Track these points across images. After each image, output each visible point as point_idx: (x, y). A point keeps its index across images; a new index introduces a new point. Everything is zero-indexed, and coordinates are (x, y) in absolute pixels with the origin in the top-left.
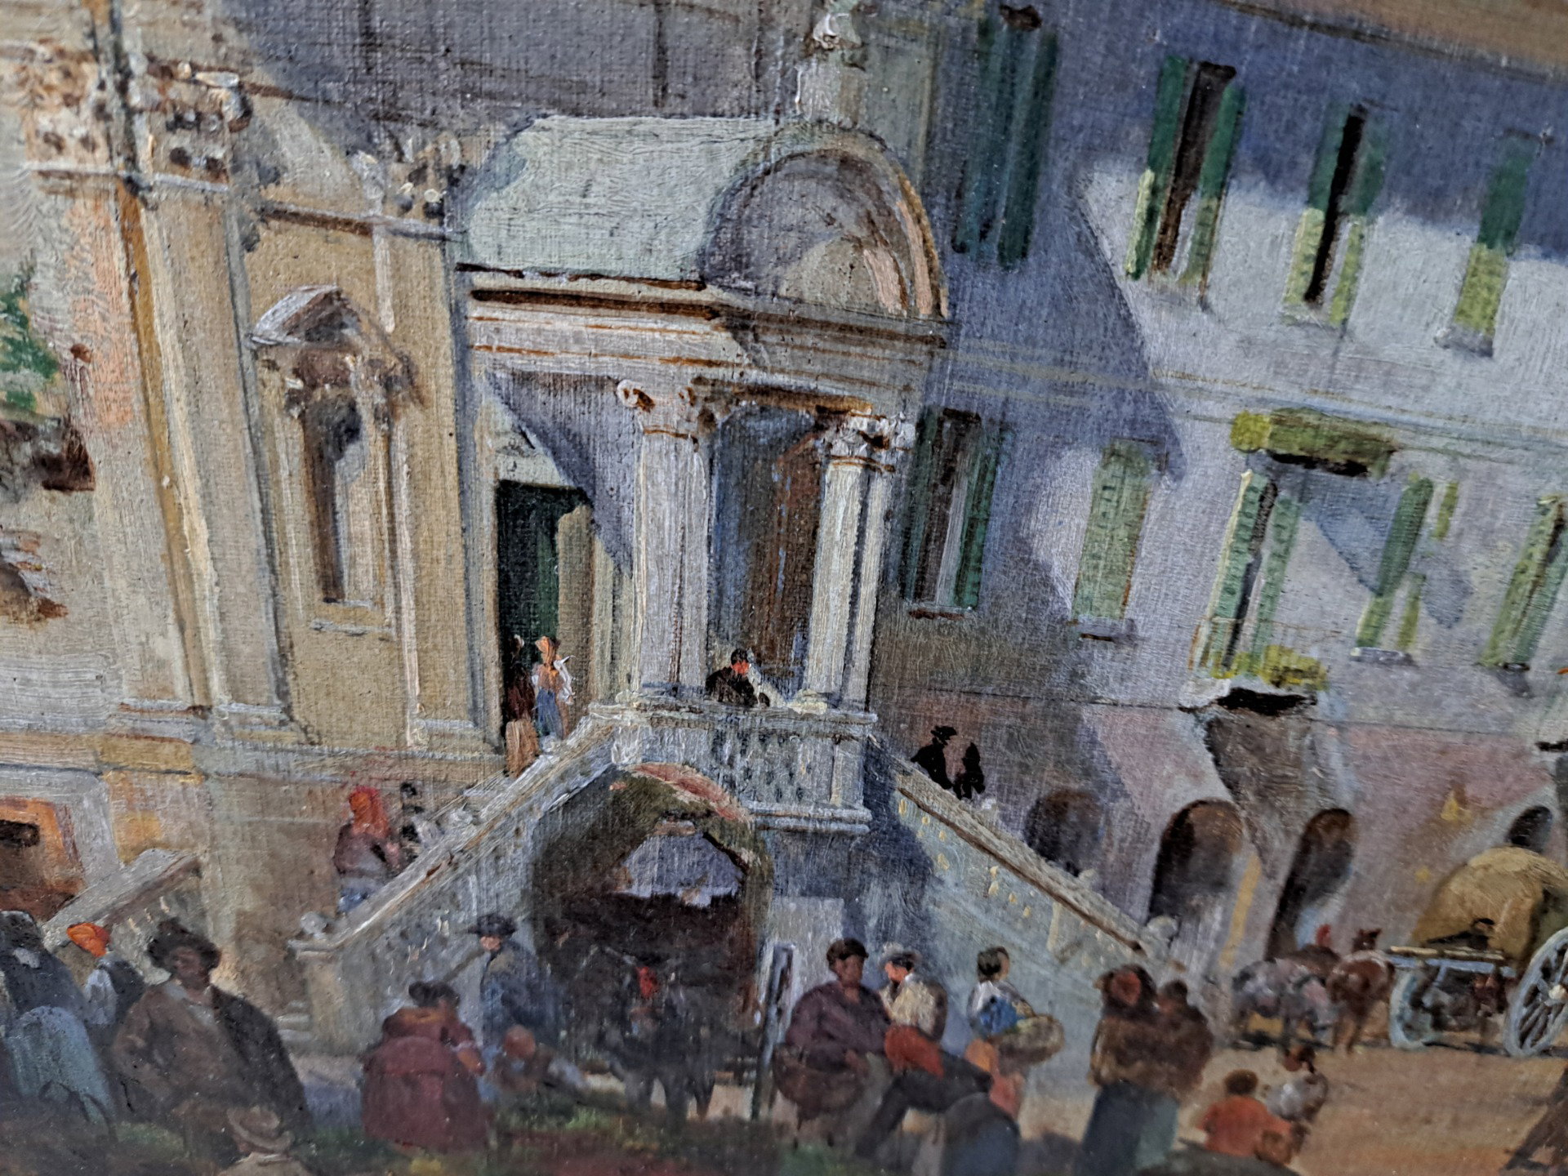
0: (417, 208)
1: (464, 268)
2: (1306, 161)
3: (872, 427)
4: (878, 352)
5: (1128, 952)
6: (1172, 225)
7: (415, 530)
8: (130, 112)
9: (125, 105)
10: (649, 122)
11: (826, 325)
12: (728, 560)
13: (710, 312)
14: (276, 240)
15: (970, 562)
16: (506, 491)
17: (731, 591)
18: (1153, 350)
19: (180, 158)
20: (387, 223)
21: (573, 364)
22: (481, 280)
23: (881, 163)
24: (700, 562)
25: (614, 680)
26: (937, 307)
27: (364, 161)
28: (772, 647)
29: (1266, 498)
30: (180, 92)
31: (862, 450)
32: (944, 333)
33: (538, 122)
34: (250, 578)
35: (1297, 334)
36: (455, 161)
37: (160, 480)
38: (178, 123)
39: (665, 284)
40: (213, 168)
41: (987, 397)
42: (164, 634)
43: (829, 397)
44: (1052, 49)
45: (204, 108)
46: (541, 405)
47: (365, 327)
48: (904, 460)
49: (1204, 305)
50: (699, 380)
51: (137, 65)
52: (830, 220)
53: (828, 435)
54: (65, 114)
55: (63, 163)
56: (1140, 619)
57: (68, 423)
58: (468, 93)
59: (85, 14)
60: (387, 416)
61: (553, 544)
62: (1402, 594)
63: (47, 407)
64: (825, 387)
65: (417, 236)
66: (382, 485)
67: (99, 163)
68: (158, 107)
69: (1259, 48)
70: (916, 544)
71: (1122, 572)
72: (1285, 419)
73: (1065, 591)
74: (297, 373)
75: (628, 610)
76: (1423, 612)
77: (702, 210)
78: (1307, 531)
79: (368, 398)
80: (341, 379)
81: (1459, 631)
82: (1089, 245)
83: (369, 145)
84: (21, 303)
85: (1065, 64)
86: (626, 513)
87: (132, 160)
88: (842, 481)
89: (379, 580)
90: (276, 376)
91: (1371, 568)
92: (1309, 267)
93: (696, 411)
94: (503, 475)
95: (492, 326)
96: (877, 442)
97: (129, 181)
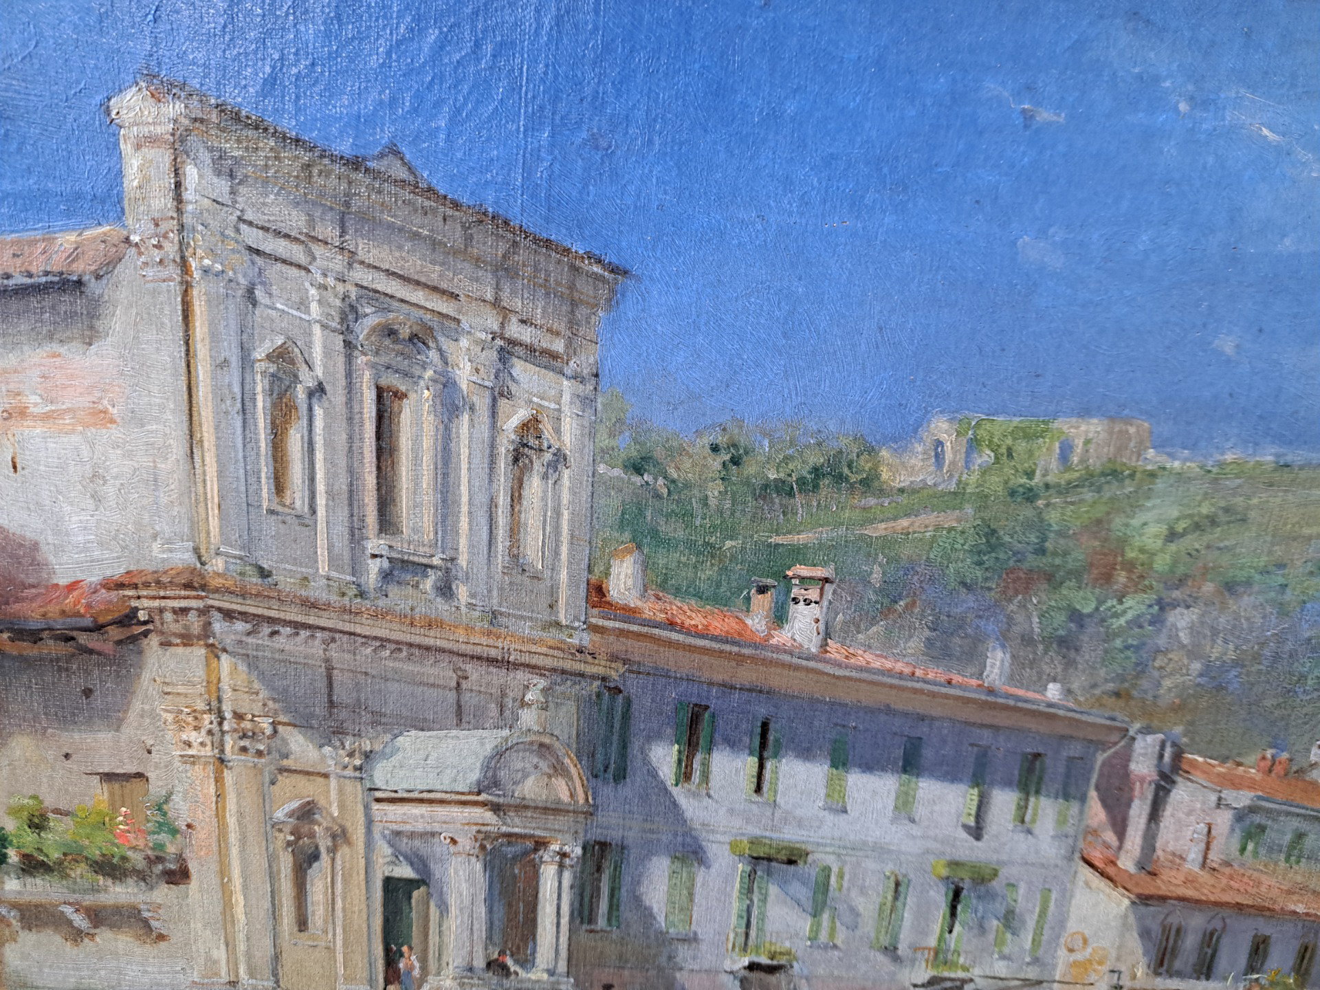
0: (350, 767)
1: (370, 789)
2: (746, 740)
3: (561, 849)
4: (562, 818)
6: (689, 765)
7: (344, 899)
8: (223, 733)
9: (221, 730)
10: (454, 732)
11: (536, 808)
12: (495, 909)
13: (484, 804)
14: (284, 781)
15: (613, 906)
16: (388, 882)
17: (496, 923)
18: (688, 814)
19: (244, 750)
20: (337, 774)
21: (420, 827)
22: (378, 794)
23: (557, 745)
24: (482, 910)
25: (440, 965)
26: (587, 800)
27: (327, 750)
28: (518, 948)
29: (752, 875)
30: (247, 725)
31: (557, 858)
32: (591, 810)
33: (406, 733)
34: (263, 922)
35: (754, 807)
36: (368, 748)
37: (223, 879)
38: (244, 736)
39: (463, 794)
40: (259, 753)
41: (614, 835)
42: (218, 948)
43: (540, 837)
44: (628, 703)
45: (257, 731)
46: (405, 845)
47: (324, 815)
48: (577, 862)
49: (709, 796)
50: (479, 832)
51: (228, 715)
52: (536, 767)
53: (541, 853)
54: (194, 734)
55: (190, 752)
56: (699, 931)
57: (181, 856)
58: (375, 724)
59: (206, 696)
60: (333, 850)
61: (410, 903)
62: (826, 916)
63: (171, 849)
64: (538, 833)
65: (350, 778)
66: (329, 880)
67: (208, 751)
68: (235, 730)
69: (718, 698)
70: (586, 899)
71: (687, 910)
72: (754, 841)
73: (661, 919)
74: (292, 833)
75: (446, 933)
76: (838, 924)
77: (478, 765)
78: (773, 890)
79: (324, 843)
80: (312, 835)
81: (858, 933)
82: (653, 773)
83: (329, 743)
84: (165, 807)
85: (635, 706)
86: (445, 889)
87: (222, 751)
88: (548, 873)
89: (326, 921)
90: (282, 835)
91: (808, 905)
92: (755, 780)
93: (478, 845)
94: (387, 874)
95: (383, 813)
96: (564, 855)
97: (220, 758)
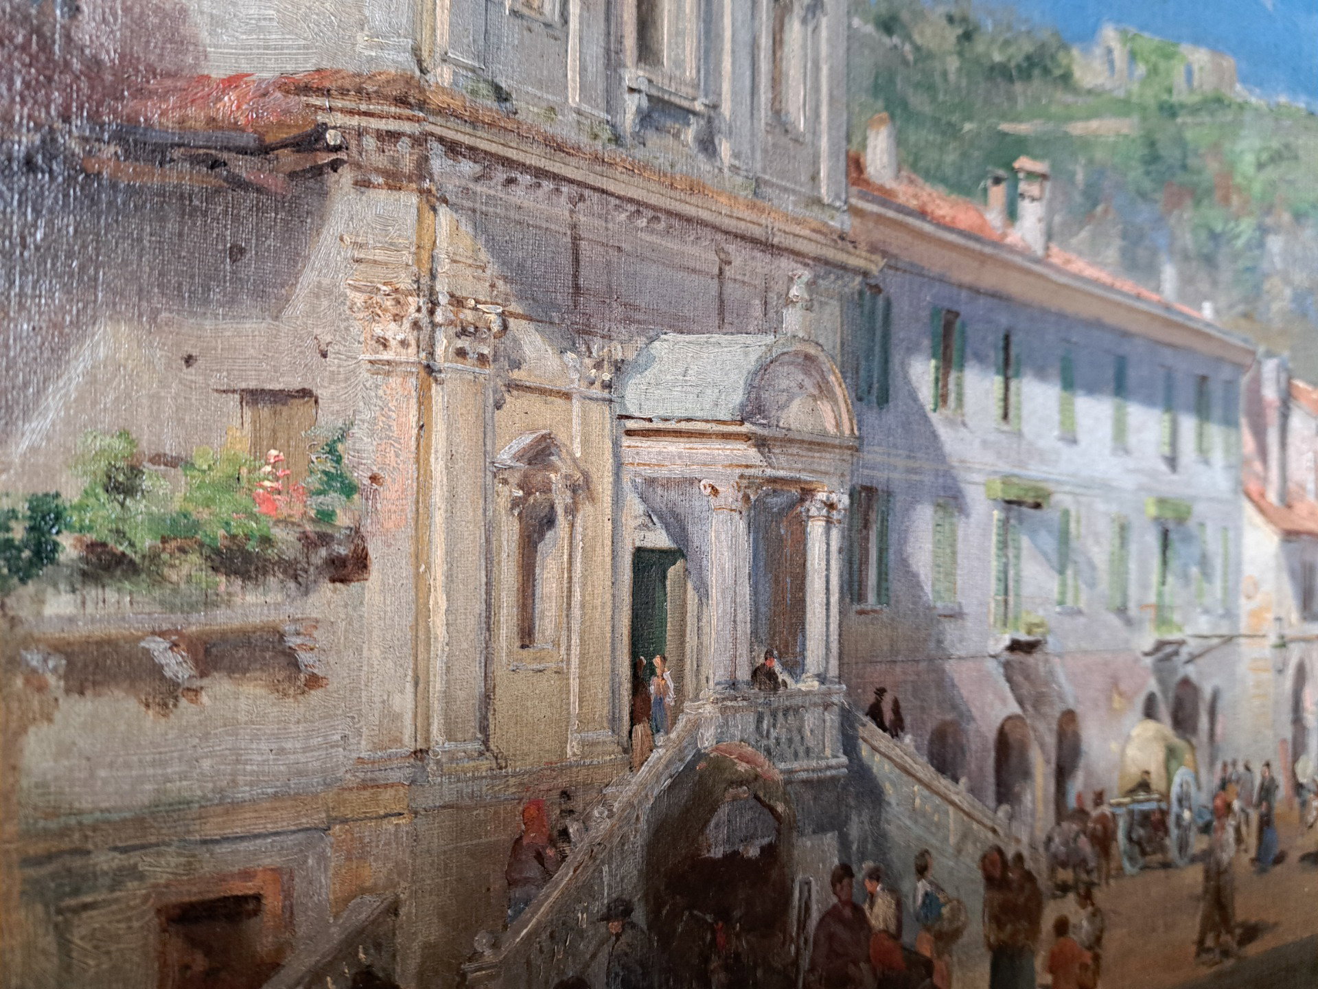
0: (598, 384)
1: (621, 417)
2: (992, 354)
3: (828, 498)
4: (828, 456)
5: (990, 835)
6: (945, 385)
7: (584, 586)
8: (434, 325)
9: (432, 322)
10: (716, 337)
11: (802, 441)
12: (760, 587)
13: (747, 437)
14: (515, 403)
15: (882, 576)
16: (639, 553)
17: (763, 609)
18: (948, 448)
19: (461, 353)
20: (581, 393)
21: (677, 471)
22: (631, 424)
23: (822, 357)
24: (745, 590)
25: (698, 681)
26: (852, 430)
27: (570, 356)
28: (786, 646)
29: (1005, 523)
30: (468, 315)
31: (824, 512)
32: (856, 444)
33: (663, 336)
34: (471, 637)
35: (1003, 437)
36: (619, 356)
37: (418, 568)
38: (464, 332)
39: (724, 422)
40: (482, 359)
41: (879, 477)
42: (402, 692)
43: (806, 482)
44: (888, 305)
45: (480, 325)
46: (660, 497)
47: (564, 454)
48: (845, 516)
49: (964, 424)
50: (742, 477)
51: (443, 299)
52: (801, 387)
53: (808, 503)
54: (393, 326)
55: (386, 356)
56: (963, 602)
57: (357, 531)
58: (628, 321)
59: (415, 269)
60: (572, 511)
61: (664, 587)
62: (1069, 572)
63: (343, 520)
64: (804, 476)
65: (597, 400)
66: (566, 557)
67: (411, 354)
68: (451, 323)
69: (966, 304)
70: (855, 567)
71: (950, 575)
72: (1007, 480)
73: (928, 588)
74: (520, 486)
75: (706, 630)
76: (1080, 582)
77: (742, 382)
78: (1025, 541)
79: (561, 500)
80: (547, 489)
81: (1096, 591)
82: (913, 396)
83: (573, 348)
84: (340, 447)
85: (895, 310)
86: (705, 562)
87: (431, 354)
88: (816, 531)
89: (558, 627)
90: (506, 488)
91: (1054, 557)
92: (1001, 404)
93: (740, 495)
94: (638, 544)
95: (634, 451)
96: (831, 506)
97: (428, 366)
